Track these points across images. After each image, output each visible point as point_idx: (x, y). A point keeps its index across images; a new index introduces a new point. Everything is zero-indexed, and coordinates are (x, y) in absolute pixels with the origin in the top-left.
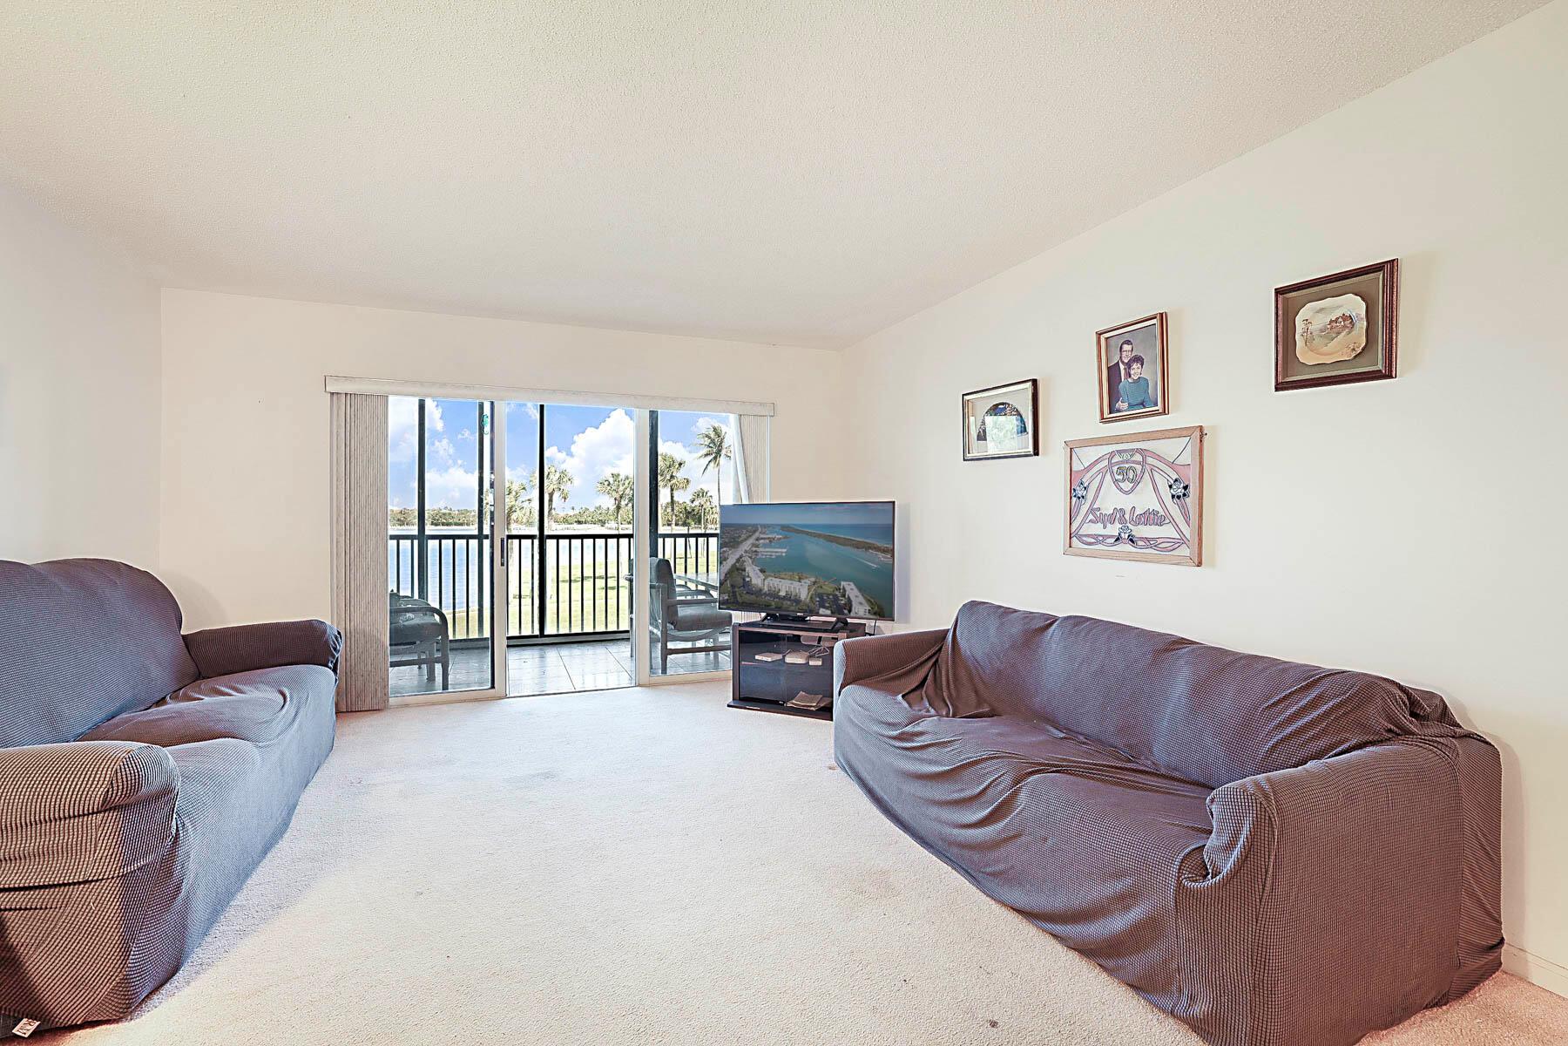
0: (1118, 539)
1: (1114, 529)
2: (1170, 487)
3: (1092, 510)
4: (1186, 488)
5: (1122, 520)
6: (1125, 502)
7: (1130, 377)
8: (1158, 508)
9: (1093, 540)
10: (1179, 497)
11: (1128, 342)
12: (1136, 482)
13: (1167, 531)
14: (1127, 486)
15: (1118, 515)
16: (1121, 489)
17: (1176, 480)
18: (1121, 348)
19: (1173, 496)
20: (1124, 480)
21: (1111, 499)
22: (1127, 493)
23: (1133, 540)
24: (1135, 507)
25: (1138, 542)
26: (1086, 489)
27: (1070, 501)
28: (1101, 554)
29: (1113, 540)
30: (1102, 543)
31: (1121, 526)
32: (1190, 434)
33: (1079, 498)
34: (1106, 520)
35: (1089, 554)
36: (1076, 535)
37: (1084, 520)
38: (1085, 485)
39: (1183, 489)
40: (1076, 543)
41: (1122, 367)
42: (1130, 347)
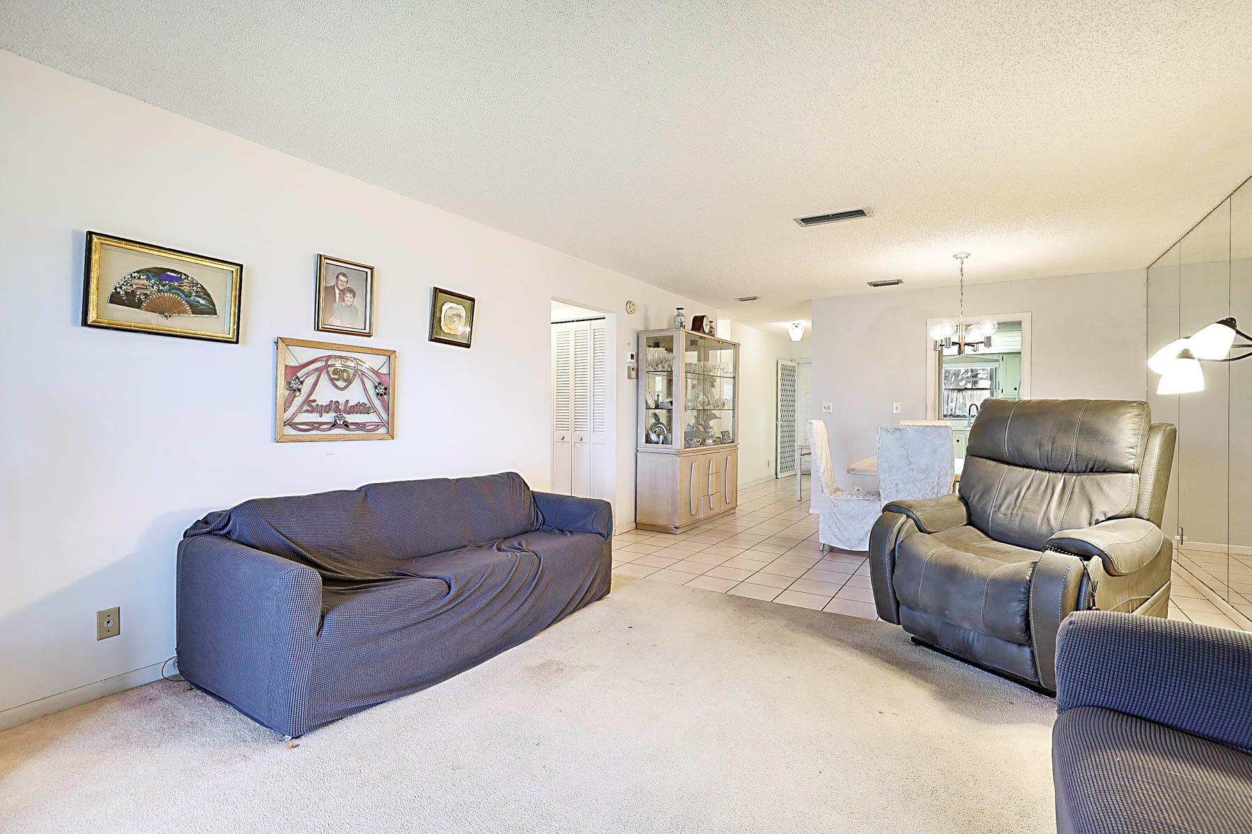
0: (334, 425)
1: (329, 417)
2: (376, 387)
3: (308, 401)
4: (386, 389)
5: (337, 410)
6: (340, 397)
7: (344, 301)
8: (367, 402)
9: (308, 427)
10: (381, 395)
11: (344, 275)
12: (349, 382)
13: (371, 418)
14: (341, 384)
15: (333, 406)
16: (337, 387)
17: (380, 384)
18: (337, 277)
19: (378, 394)
20: (338, 380)
21: (325, 393)
22: (342, 389)
23: (346, 425)
24: (348, 401)
25: (350, 427)
26: (302, 383)
27: (283, 392)
28: (316, 438)
29: (329, 426)
30: (318, 429)
31: (336, 415)
32: (389, 355)
33: (295, 391)
34: (322, 410)
35: (303, 439)
36: (289, 423)
37: (299, 410)
38: (301, 380)
39: (384, 390)
40: (290, 431)
41: (337, 291)
42: (345, 279)
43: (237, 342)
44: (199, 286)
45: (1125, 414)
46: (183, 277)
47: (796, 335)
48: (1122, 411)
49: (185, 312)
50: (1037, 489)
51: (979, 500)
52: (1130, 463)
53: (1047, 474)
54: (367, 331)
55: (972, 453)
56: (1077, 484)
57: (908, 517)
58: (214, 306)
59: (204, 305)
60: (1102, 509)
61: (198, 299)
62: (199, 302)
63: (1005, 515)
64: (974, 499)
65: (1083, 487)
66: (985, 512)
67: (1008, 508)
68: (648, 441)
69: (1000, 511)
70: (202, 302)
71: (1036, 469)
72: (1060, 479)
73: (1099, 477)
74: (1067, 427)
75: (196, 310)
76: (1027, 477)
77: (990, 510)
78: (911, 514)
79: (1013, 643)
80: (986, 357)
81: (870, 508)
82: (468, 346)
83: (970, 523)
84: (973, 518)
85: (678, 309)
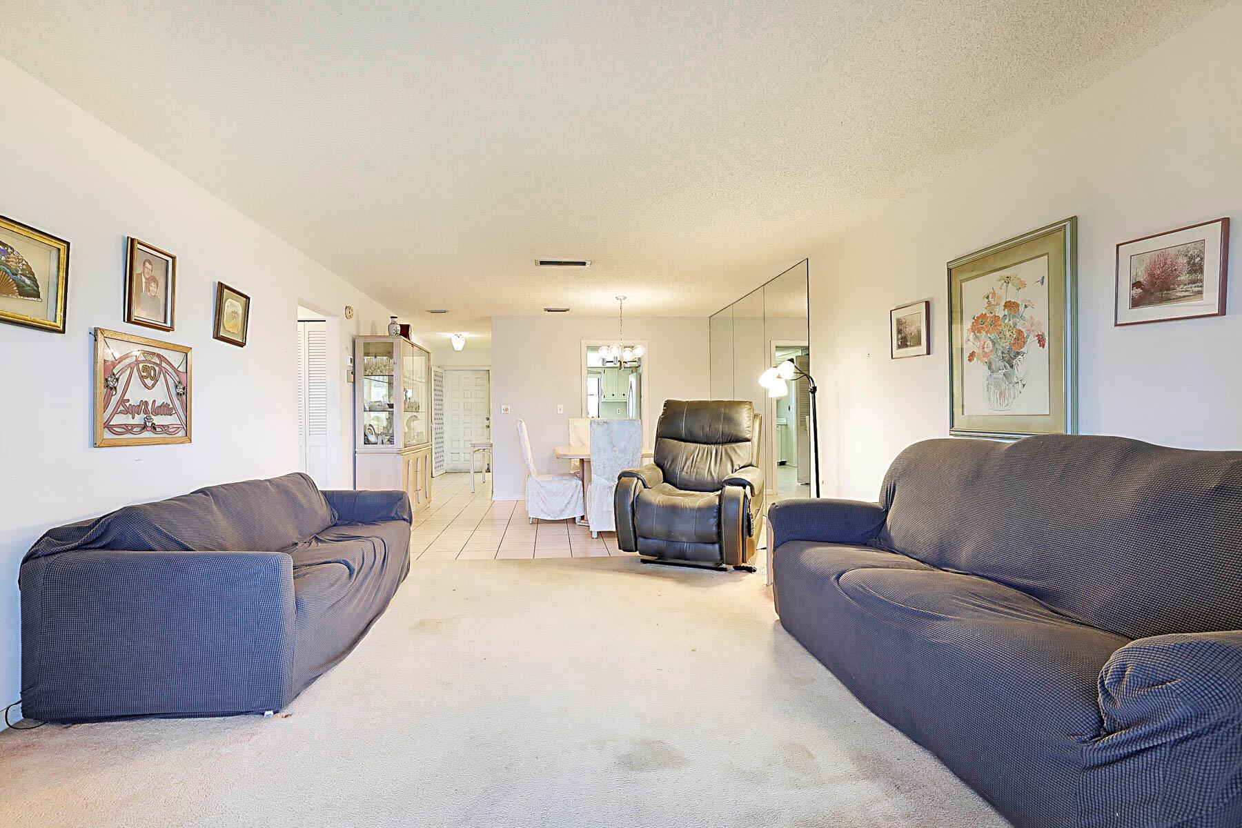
0: (144, 427)
1: (139, 419)
2: (176, 386)
3: (123, 401)
4: (184, 388)
5: (146, 411)
6: (148, 396)
7: (149, 291)
8: (169, 403)
9: (123, 430)
10: (181, 395)
11: (151, 263)
12: (155, 380)
13: (173, 419)
14: (149, 382)
15: (143, 406)
16: (145, 385)
17: (179, 382)
18: (144, 264)
19: (178, 394)
20: (146, 378)
21: (136, 392)
22: (148, 388)
23: (154, 427)
24: (155, 400)
25: (157, 429)
26: (117, 380)
27: (102, 391)
28: (130, 441)
29: (139, 429)
30: (130, 431)
31: (145, 416)
32: (185, 351)
33: (111, 389)
34: (132, 411)
35: (120, 443)
36: (107, 426)
37: (115, 412)
38: (117, 377)
39: (183, 392)
40: (108, 435)
41: (144, 280)
42: (150, 267)
43: (63, 332)
44: (24, 262)
45: (743, 409)
46: (9, 250)
47: (458, 345)
48: (743, 406)
49: (13, 294)
50: (703, 455)
51: (671, 465)
52: (748, 436)
53: (705, 446)
54: (169, 325)
55: (660, 436)
56: (723, 449)
57: (638, 479)
58: (38, 287)
59: (29, 286)
60: (738, 463)
61: (24, 278)
62: (24, 282)
63: (687, 473)
64: (667, 465)
65: (726, 450)
66: (675, 472)
67: (688, 469)
68: (367, 442)
69: (684, 471)
70: (28, 282)
71: (700, 443)
72: (714, 448)
73: (734, 445)
74: (716, 417)
75: (24, 292)
76: (696, 448)
77: (678, 471)
78: (639, 476)
79: (709, 543)
80: (595, 370)
81: (568, 485)
82: (242, 345)
83: (665, 480)
84: (667, 477)
85: (392, 317)
